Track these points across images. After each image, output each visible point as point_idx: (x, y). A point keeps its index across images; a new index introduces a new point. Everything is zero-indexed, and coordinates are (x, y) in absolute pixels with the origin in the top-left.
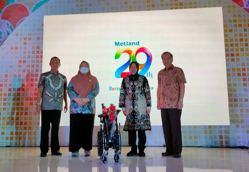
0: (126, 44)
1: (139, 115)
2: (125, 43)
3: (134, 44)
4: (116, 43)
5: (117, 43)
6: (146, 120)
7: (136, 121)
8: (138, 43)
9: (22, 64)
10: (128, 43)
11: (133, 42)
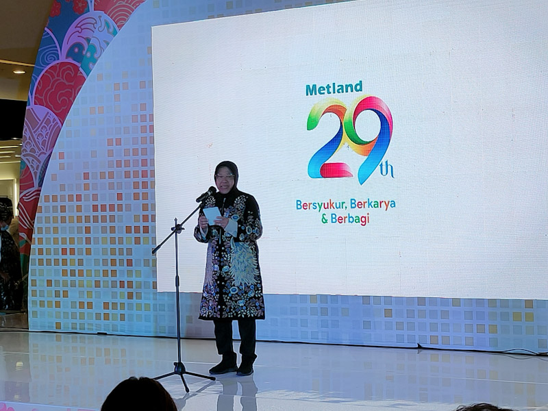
0: (331, 90)
1: (234, 285)
2: (328, 87)
3: (349, 88)
4: (308, 87)
5: (311, 88)
6: (252, 295)
7: (227, 298)
8: (359, 87)
9: (114, 147)
10: (337, 88)
11: (348, 84)
